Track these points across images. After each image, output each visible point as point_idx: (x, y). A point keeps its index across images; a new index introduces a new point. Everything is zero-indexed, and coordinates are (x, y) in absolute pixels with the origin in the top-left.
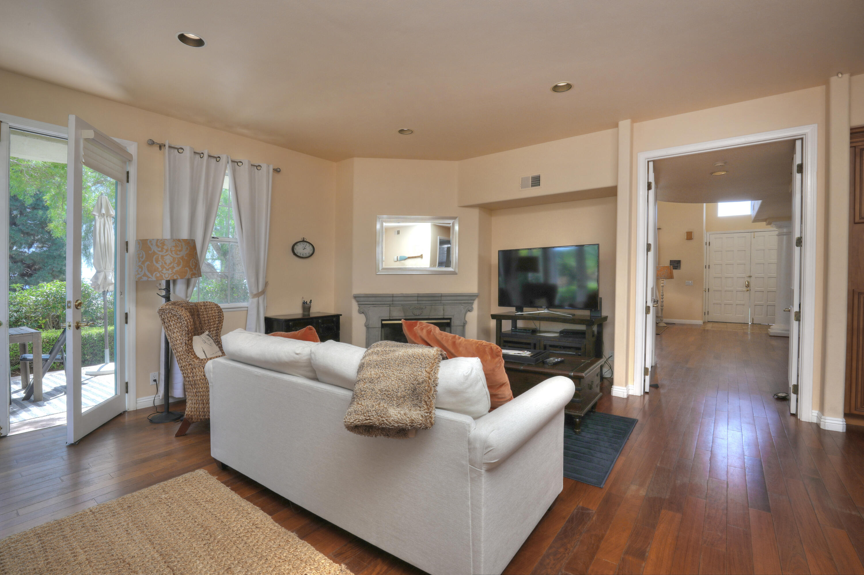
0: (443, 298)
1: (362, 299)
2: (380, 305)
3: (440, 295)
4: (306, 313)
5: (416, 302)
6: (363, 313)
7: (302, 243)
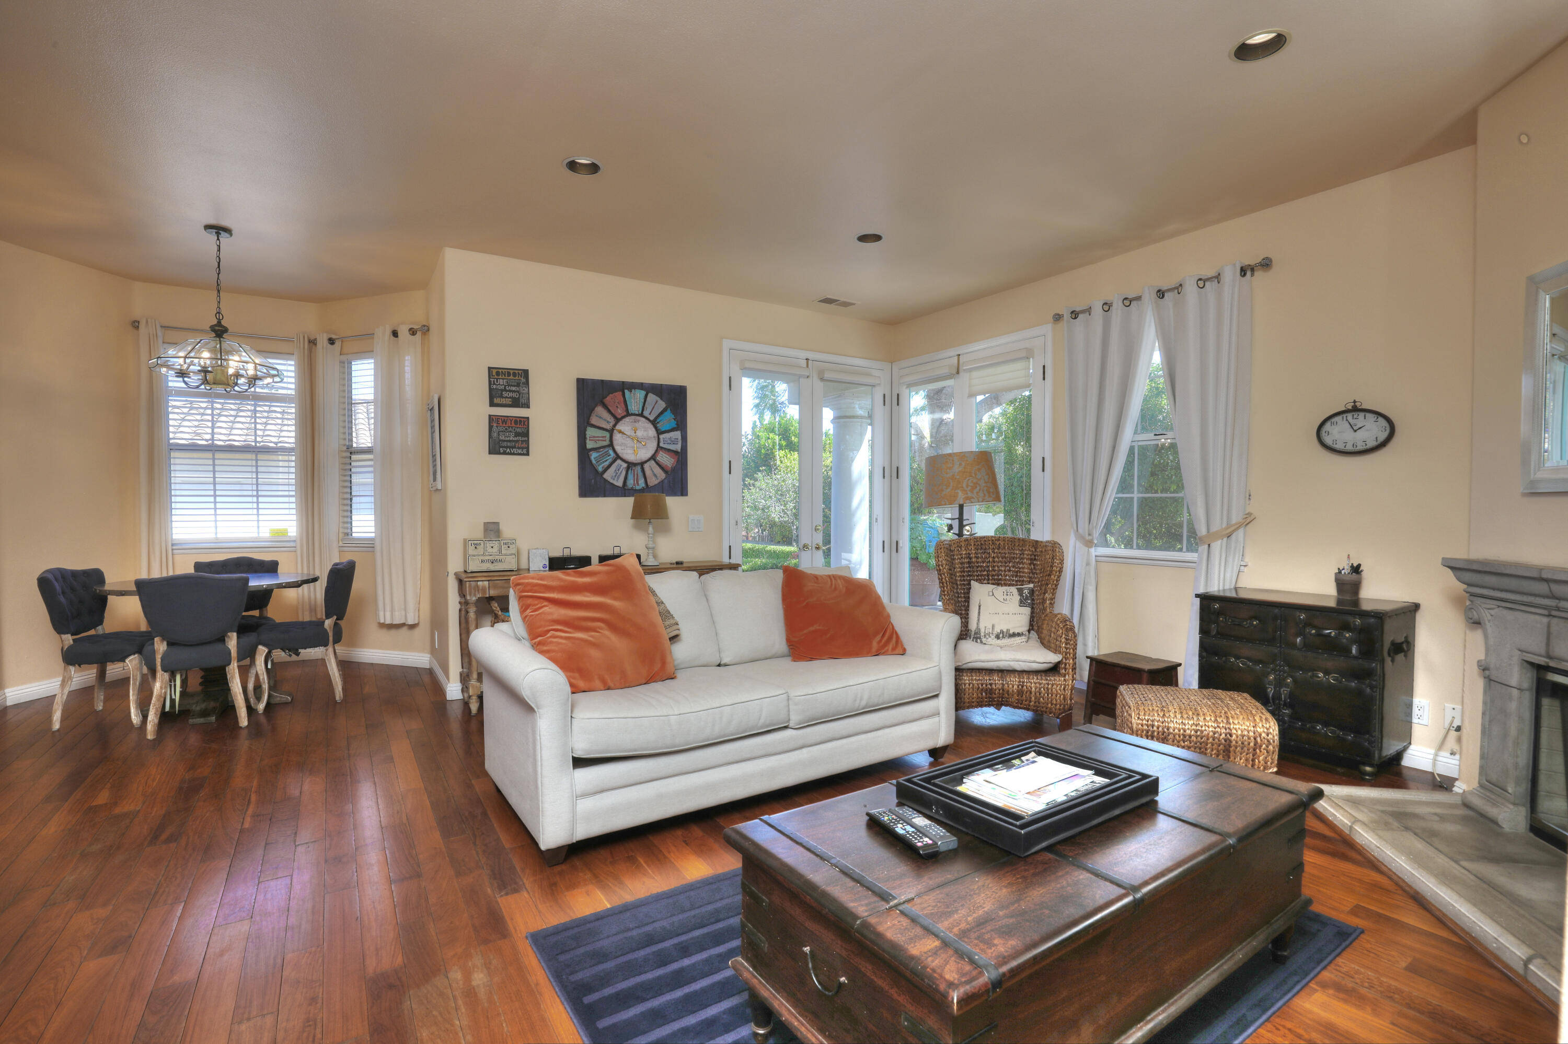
1: (1466, 576)
2: (1522, 607)
4: (1348, 597)
6: (1478, 623)
7: (1350, 416)
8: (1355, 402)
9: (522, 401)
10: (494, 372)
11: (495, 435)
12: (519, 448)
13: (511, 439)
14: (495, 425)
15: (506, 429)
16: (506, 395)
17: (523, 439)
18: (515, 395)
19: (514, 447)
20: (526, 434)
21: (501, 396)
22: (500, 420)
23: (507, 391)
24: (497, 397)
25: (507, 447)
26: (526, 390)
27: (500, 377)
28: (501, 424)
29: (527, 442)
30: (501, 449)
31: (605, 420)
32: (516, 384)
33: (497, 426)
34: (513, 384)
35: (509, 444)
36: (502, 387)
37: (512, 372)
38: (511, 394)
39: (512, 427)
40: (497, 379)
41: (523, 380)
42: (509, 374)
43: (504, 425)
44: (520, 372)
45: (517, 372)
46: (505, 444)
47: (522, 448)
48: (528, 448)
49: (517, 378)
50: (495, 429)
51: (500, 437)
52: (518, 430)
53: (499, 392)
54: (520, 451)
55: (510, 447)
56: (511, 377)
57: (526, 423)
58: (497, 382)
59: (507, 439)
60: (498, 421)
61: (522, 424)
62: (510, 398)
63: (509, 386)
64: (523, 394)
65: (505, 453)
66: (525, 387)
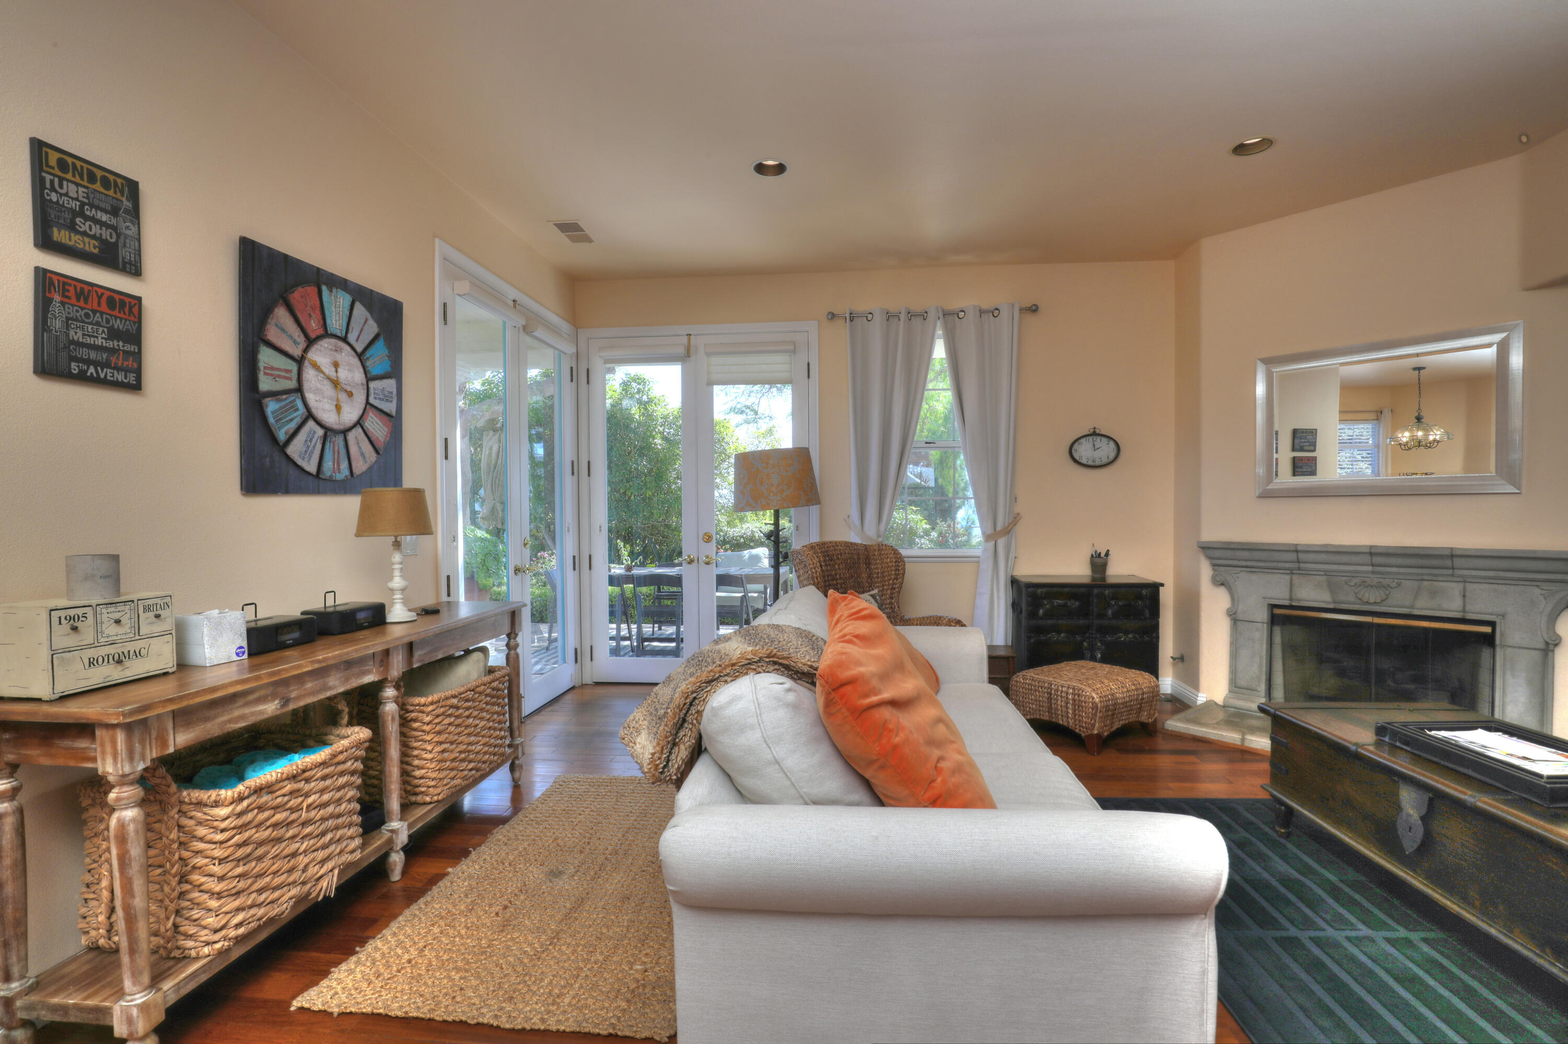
0: (1458, 562)
1: (1217, 553)
2: (1267, 571)
3: (1448, 553)
4: (1097, 576)
5: (1370, 568)
6: (1222, 584)
7: (1091, 438)
8: (1095, 428)
9: (125, 254)
10: (53, 157)
11: (57, 324)
12: (118, 369)
13: (99, 342)
14: (57, 298)
15: (87, 315)
16: (85, 228)
17: (128, 348)
18: (106, 234)
19: (106, 365)
20: (135, 337)
21: (72, 227)
22: (72, 289)
23: (87, 218)
24: (61, 227)
25: (89, 362)
26: (134, 229)
27: (69, 176)
28: (74, 301)
29: (138, 356)
30: (73, 365)
31: (291, 337)
32: (109, 208)
33: (63, 303)
34: (102, 205)
35: (93, 355)
36: (75, 205)
37: (99, 173)
38: (96, 230)
39: (102, 313)
40: (61, 180)
41: (127, 204)
42: (92, 178)
43: (82, 303)
44: (119, 181)
45: (111, 177)
46: (83, 353)
47: (127, 371)
48: (138, 372)
49: (111, 193)
50: (56, 307)
51: (72, 333)
52: (117, 324)
53: (68, 216)
54: (120, 377)
55: (96, 364)
56: (98, 186)
57: (135, 310)
58: (61, 186)
59: (91, 341)
60: (64, 290)
61: (127, 310)
62: (93, 237)
63: (92, 206)
64: (126, 236)
65: (82, 378)
66: (132, 222)
